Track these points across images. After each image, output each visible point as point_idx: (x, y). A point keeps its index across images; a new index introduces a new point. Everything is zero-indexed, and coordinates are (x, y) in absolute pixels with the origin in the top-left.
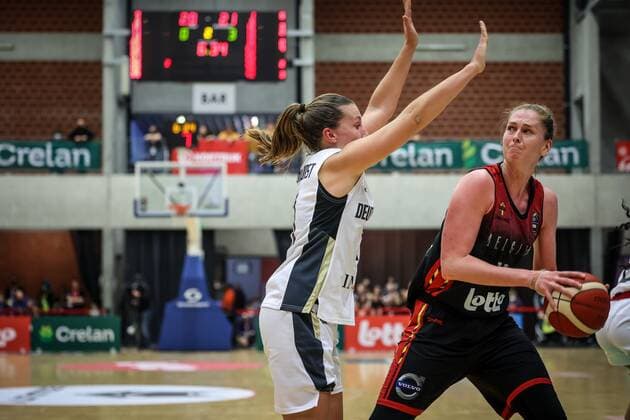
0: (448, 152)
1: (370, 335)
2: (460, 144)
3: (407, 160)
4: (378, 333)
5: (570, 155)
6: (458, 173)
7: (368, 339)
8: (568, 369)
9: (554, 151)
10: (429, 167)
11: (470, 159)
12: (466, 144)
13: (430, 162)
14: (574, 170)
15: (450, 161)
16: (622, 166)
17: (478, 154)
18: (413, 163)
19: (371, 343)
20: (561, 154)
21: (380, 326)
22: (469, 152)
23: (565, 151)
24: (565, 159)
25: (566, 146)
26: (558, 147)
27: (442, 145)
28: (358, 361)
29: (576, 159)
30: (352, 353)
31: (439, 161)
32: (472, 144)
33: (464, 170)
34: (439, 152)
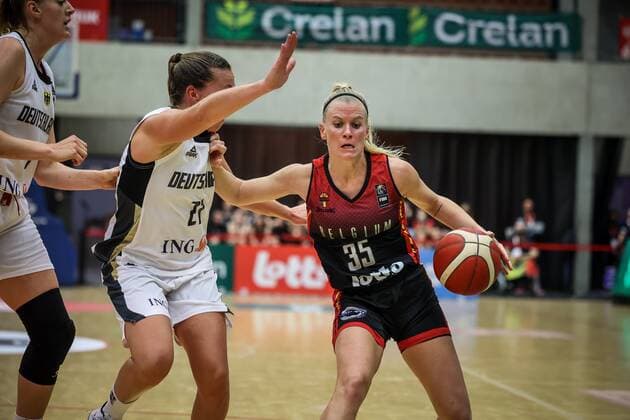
0: (389, 23)
1: (270, 271)
2: (406, 12)
3: (332, 31)
4: (281, 270)
5: (557, 34)
6: (401, 52)
7: (266, 276)
8: (540, 327)
9: (535, 27)
10: (361, 42)
11: (419, 33)
12: (415, 12)
13: (364, 36)
14: (561, 55)
15: (390, 35)
16: (626, 52)
17: (430, 27)
18: (340, 36)
19: (270, 283)
20: (543, 32)
21: (284, 260)
22: (419, 24)
23: (549, 27)
24: (550, 39)
25: (552, 21)
26: (541, 23)
27: (380, 14)
28: (250, 307)
29: (565, 40)
30: (243, 295)
31: (376, 35)
32: (423, 12)
33: (409, 48)
34: (376, 23)
